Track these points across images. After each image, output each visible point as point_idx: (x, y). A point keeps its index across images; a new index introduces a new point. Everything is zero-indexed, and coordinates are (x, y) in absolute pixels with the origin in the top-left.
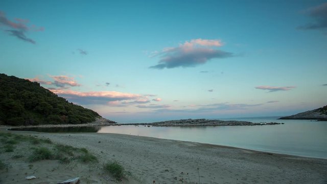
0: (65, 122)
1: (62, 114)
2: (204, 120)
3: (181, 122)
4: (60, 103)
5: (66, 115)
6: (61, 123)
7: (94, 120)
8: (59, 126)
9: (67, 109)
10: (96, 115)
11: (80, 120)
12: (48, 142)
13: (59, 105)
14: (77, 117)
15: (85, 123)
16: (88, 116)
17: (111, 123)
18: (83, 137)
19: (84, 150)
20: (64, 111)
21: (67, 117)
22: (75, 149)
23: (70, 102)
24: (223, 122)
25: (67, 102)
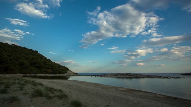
0: (51, 73)
1: (49, 68)
2: (131, 74)
3: (117, 75)
4: (48, 62)
5: (51, 69)
6: (48, 73)
7: (66, 72)
8: (47, 75)
9: (52, 66)
10: (68, 69)
11: (59, 72)
12: (42, 85)
13: (48, 63)
14: (57, 70)
15: (62, 74)
16: (63, 70)
17: (76, 74)
18: (60, 82)
19: (60, 91)
20: (50, 67)
21: (52, 70)
22: (55, 90)
23: (53, 62)
24: (143, 75)
25: (52, 61)
